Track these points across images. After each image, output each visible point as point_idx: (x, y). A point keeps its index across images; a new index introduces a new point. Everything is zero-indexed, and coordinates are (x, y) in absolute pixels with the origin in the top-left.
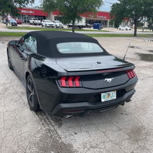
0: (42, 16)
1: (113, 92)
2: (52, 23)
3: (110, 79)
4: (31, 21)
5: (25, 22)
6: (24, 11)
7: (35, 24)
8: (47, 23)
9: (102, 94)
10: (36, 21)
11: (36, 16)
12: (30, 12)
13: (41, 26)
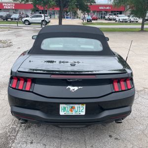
0: (118, 12)
1: (80, 105)
2: (127, 18)
3: (76, 88)
4: (107, 17)
5: (102, 18)
6: (102, 8)
7: (110, 20)
8: (120, 18)
9: (61, 106)
10: (111, 17)
11: (112, 12)
12: (108, 8)
13: (114, 21)
